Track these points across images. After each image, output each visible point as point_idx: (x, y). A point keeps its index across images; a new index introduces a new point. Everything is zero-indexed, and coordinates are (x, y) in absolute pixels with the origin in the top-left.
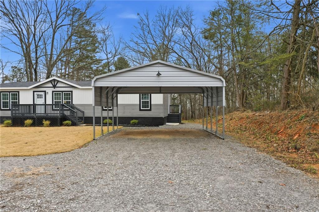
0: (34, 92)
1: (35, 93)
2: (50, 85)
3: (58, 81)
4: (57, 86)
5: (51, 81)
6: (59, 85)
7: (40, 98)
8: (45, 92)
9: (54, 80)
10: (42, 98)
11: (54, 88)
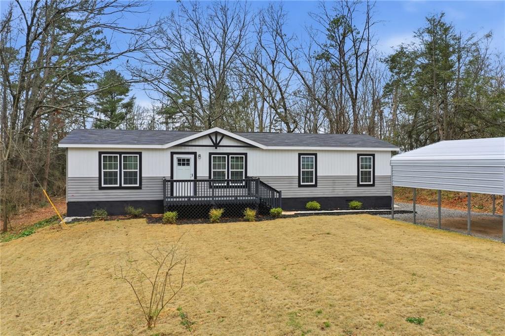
0: (172, 154)
1: (175, 156)
2: (208, 142)
3: (223, 136)
4: (221, 144)
5: (209, 135)
6: (225, 142)
7: (184, 165)
8: (195, 154)
9: (216, 133)
10: (188, 164)
11: (216, 148)
